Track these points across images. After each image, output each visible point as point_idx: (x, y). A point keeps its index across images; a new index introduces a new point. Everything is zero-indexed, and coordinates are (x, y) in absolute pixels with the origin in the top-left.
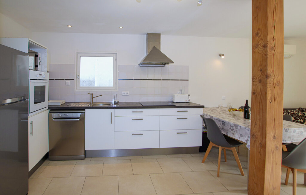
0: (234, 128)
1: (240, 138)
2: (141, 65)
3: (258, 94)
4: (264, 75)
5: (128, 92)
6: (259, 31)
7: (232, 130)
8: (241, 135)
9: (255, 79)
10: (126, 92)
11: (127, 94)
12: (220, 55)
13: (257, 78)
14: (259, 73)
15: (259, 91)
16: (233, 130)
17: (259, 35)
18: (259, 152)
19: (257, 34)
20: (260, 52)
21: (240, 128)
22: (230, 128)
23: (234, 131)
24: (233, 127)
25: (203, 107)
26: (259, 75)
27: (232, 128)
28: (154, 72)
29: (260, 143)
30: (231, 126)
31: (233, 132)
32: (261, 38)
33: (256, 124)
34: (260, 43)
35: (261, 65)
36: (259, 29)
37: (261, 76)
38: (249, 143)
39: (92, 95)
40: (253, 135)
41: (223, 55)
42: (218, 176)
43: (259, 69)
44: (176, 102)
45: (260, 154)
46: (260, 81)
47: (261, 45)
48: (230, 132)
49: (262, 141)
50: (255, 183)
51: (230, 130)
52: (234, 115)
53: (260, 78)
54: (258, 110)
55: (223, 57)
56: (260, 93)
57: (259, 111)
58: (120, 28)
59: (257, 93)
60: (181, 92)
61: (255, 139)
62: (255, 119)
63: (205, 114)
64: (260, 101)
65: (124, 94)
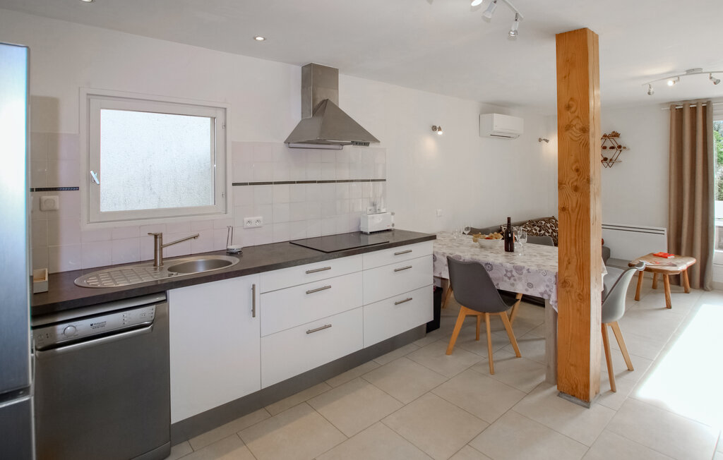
0: (514, 273)
1: (527, 290)
2: (291, 145)
3: (572, 210)
4: (584, 178)
5: (260, 218)
6: (571, 102)
7: (509, 278)
8: (530, 285)
9: (565, 184)
10: (253, 219)
11: (257, 224)
12: (434, 128)
13: (570, 183)
14: (574, 175)
15: (574, 205)
16: (512, 278)
17: (573, 109)
18: (578, 310)
19: (568, 107)
20: (574, 138)
21: (529, 272)
22: (505, 275)
23: (515, 280)
24: (511, 271)
25: (433, 237)
26: (573, 178)
27: (509, 274)
28: (318, 164)
29: (579, 294)
30: (507, 271)
31: (512, 281)
32: (576, 114)
33: (569, 263)
34: (574, 123)
35: (576, 161)
36: (571, 99)
37: (577, 180)
38: (553, 298)
39: (161, 238)
40: (565, 282)
41: (440, 129)
42: (492, 372)
43: (574, 168)
44: (371, 233)
45: (580, 314)
46: (576, 189)
47: (578, 127)
48: (505, 281)
49: (582, 291)
50: (572, 365)
51: (506, 278)
52: (482, 247)
53: (575, 184)
54: (573, 237)
55: (440, 133)
56: (577, 210)
57: (575, 240)
58: (257, 38)
59: (570, 209)
60: (372, 208)
61: (568, 289)
62: (566, 254)
63: (437, 253)
64: (576, 222)
65: (249, 225)
